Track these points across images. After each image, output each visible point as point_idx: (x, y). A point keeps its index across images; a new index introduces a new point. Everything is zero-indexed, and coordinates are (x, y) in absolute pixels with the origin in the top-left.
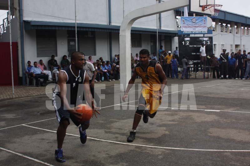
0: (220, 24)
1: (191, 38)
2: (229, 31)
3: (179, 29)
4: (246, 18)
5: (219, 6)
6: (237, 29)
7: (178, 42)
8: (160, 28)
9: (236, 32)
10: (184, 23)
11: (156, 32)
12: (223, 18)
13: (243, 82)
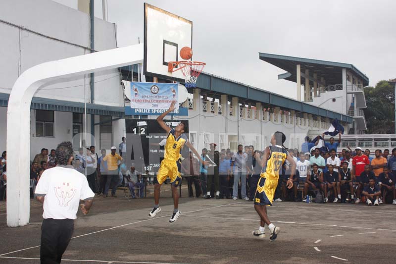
0: (202, 97)
1: (149, 121)
2: (218, 111)
3: (127, 105)
4: (247, 88)
5: (200, 64)
6: (231, 107)
7: (125, 130)
8: (92, 102)
9: (229, 113)
10: (136, 94)
11: (84, 109)
12: (207, 88)
13: (243, 205)
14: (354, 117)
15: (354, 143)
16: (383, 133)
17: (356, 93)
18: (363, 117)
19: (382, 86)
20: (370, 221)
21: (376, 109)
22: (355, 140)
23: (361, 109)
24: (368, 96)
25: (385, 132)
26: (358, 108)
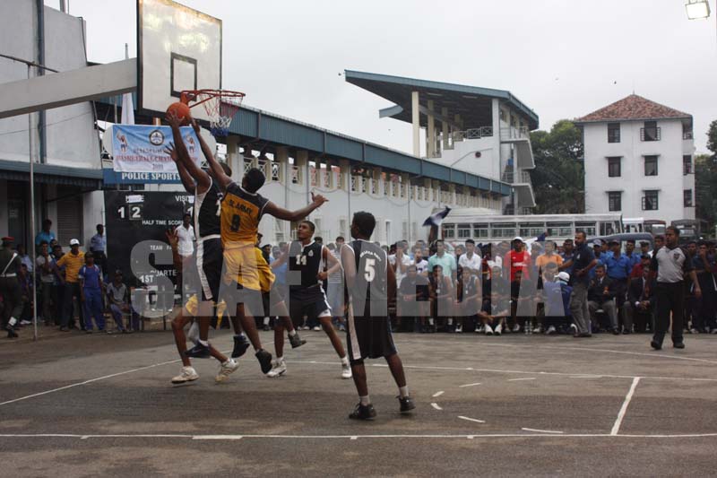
0: (242, 150)
1: (147, 195)
2: (272, 175)
3: (106, 165)
4: (323, 133)
5: (235, 94)
6: (296, 169)
7: (104, 210)
8: (42, 161)
9: (291, 179)
10: (123, 146)
11: (29, 174)
12: (251, 134)
13: (315, 339)
14: (512, 185)
15: (512, 231)
16: (563, 213)
17: (515, 143)
18: (529, 184)
19: (562, 129)
20: (529, 360)
21: (552, 171)
22: (513, 225)
23: (525, 170)
24: (537, 147)
25: (566, 210)
26: (520, 169)
